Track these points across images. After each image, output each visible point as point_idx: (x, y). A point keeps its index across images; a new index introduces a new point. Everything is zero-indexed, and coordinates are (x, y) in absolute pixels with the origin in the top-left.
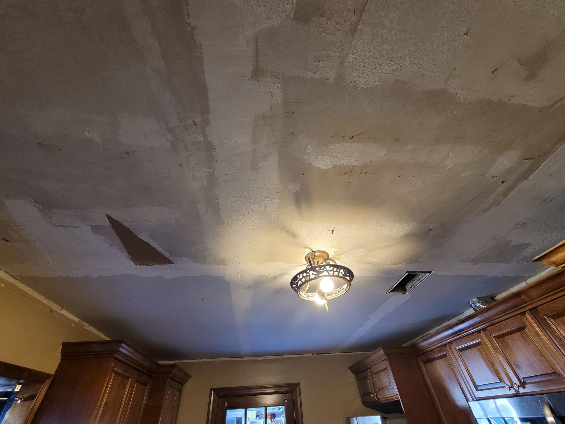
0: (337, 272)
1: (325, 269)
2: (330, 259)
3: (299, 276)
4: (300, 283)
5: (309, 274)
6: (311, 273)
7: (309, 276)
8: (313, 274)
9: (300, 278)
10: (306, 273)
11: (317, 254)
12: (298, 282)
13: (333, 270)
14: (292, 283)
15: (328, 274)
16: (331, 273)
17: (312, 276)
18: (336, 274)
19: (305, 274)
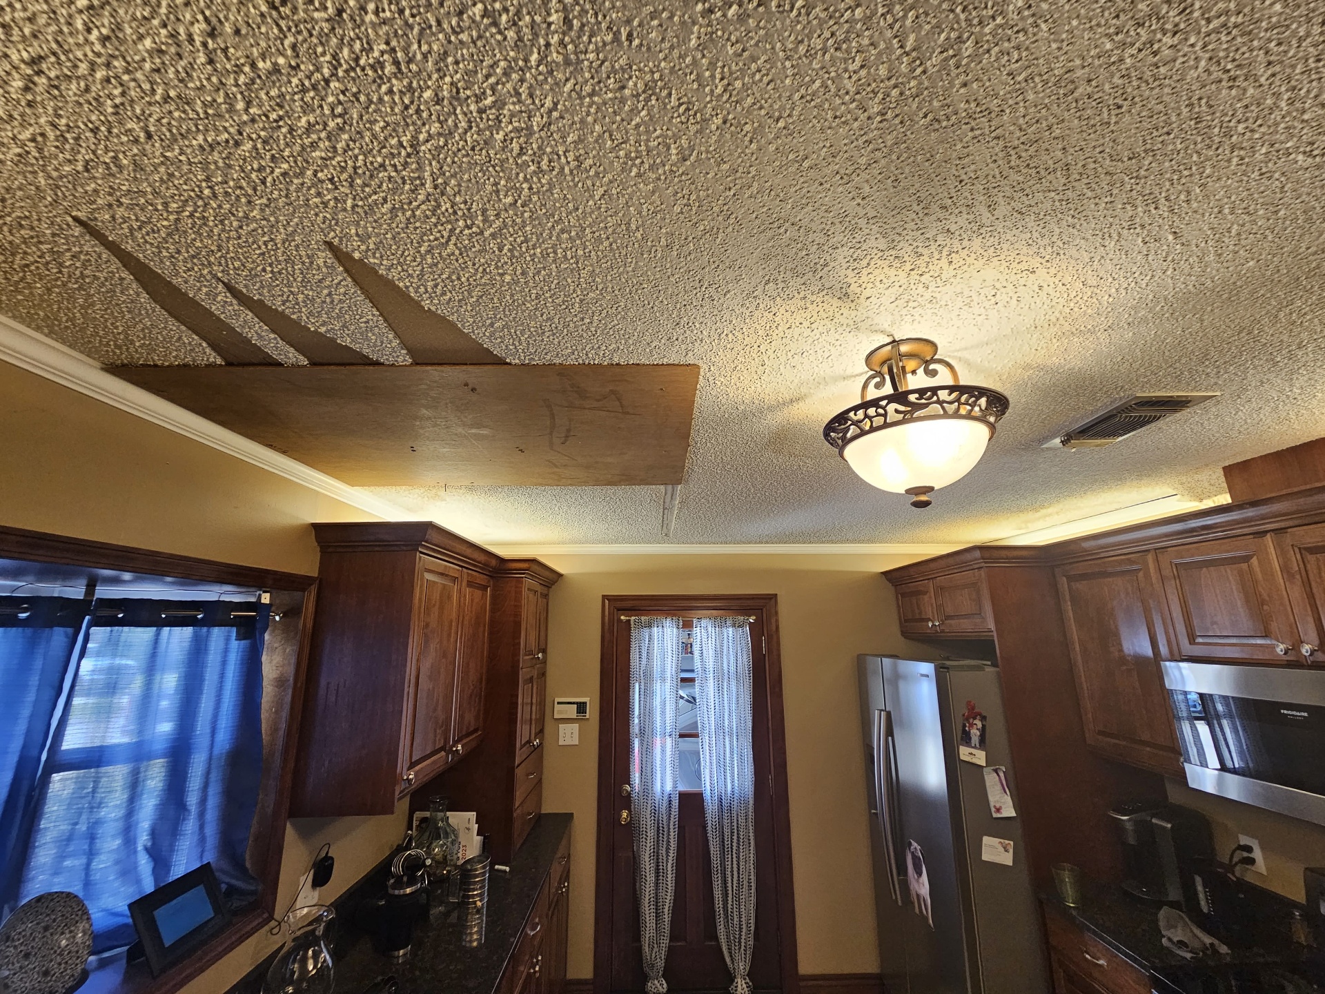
0: (970, 405)
1: (935, 398)
2: (940, 361)
3: (855, 414)
4: (853, 430)
5: (885, 411)
6: (892, 407)
7: (885, 415)
8: (897, 411)
9: (855, 418)
10: (878, 407)
11: (904, 348)
12: (848, 429)
13: (958, 400)
14: (829, 428)
15: (942, 412)
16: (951, 408)
17: (892, 417)
18: (964, 410)
19: (872, 411)
